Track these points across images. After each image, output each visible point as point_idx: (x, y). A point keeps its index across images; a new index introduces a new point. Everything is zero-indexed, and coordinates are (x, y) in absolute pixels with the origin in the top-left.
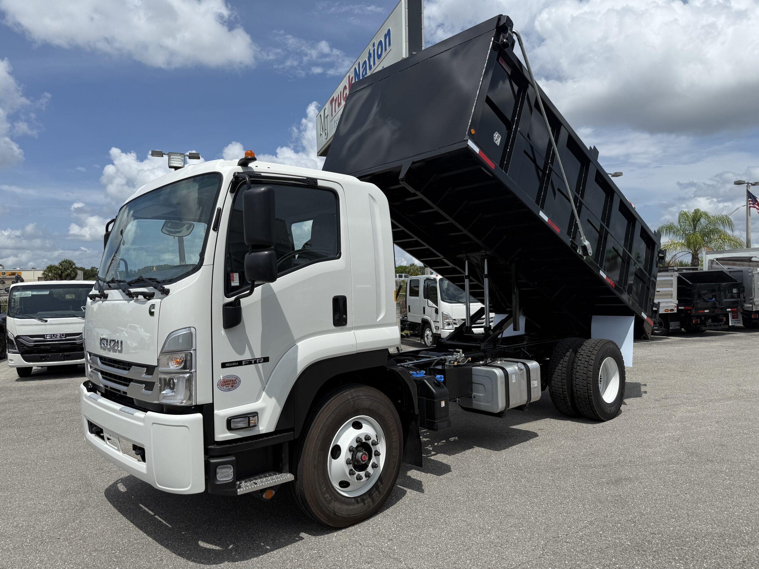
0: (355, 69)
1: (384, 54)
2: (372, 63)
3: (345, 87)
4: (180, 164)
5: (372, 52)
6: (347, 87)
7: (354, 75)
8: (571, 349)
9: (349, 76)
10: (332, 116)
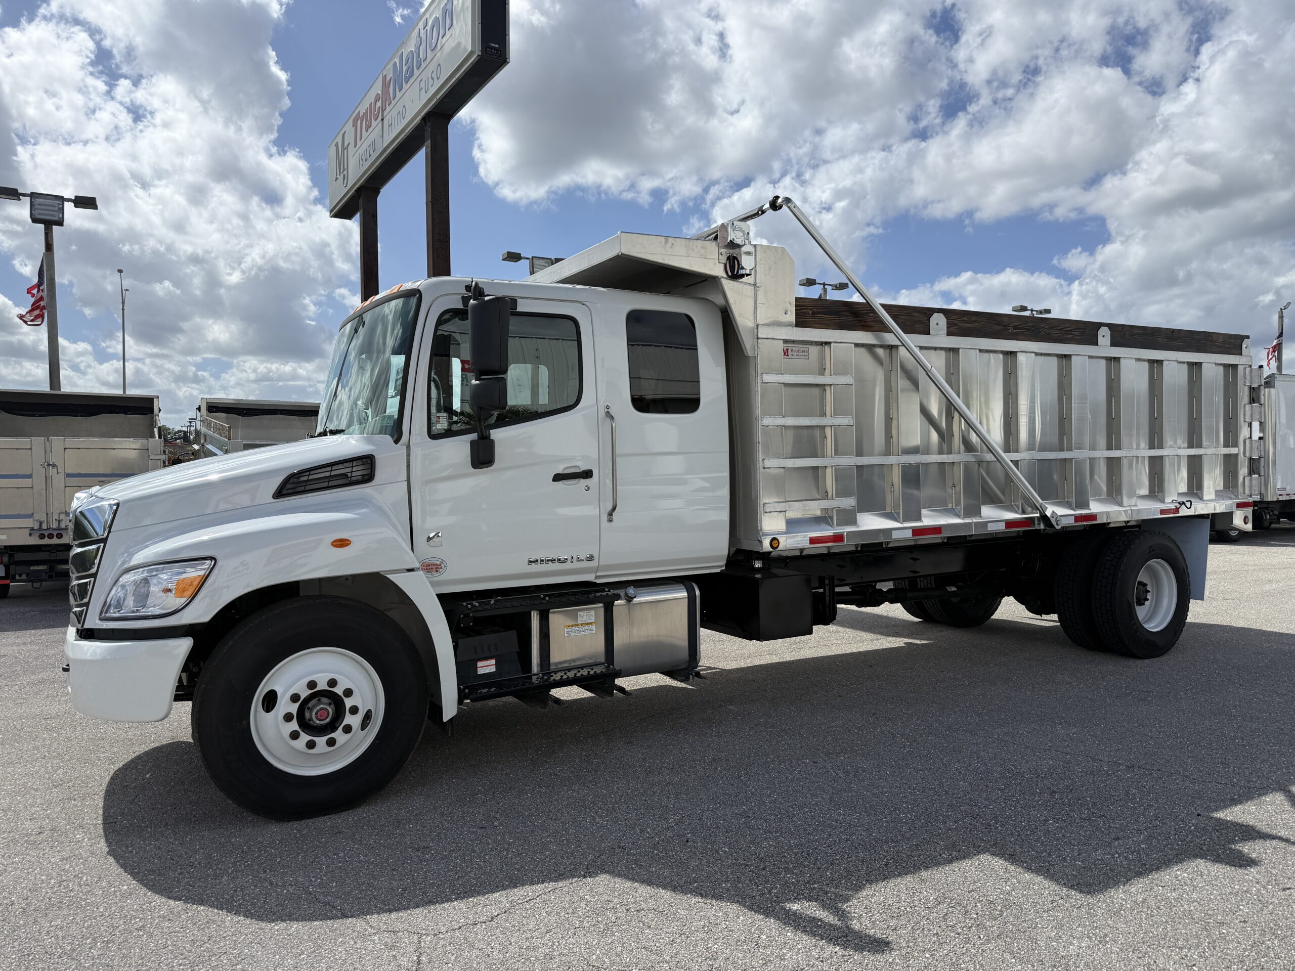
0: (395, 65)
1: (441, 42)
2: (421, 57)
3: (378, 97)
4: (54, 216)
6: (381, 95)
7: (392, 76)
9: (385, 78)
10: (355, 146)
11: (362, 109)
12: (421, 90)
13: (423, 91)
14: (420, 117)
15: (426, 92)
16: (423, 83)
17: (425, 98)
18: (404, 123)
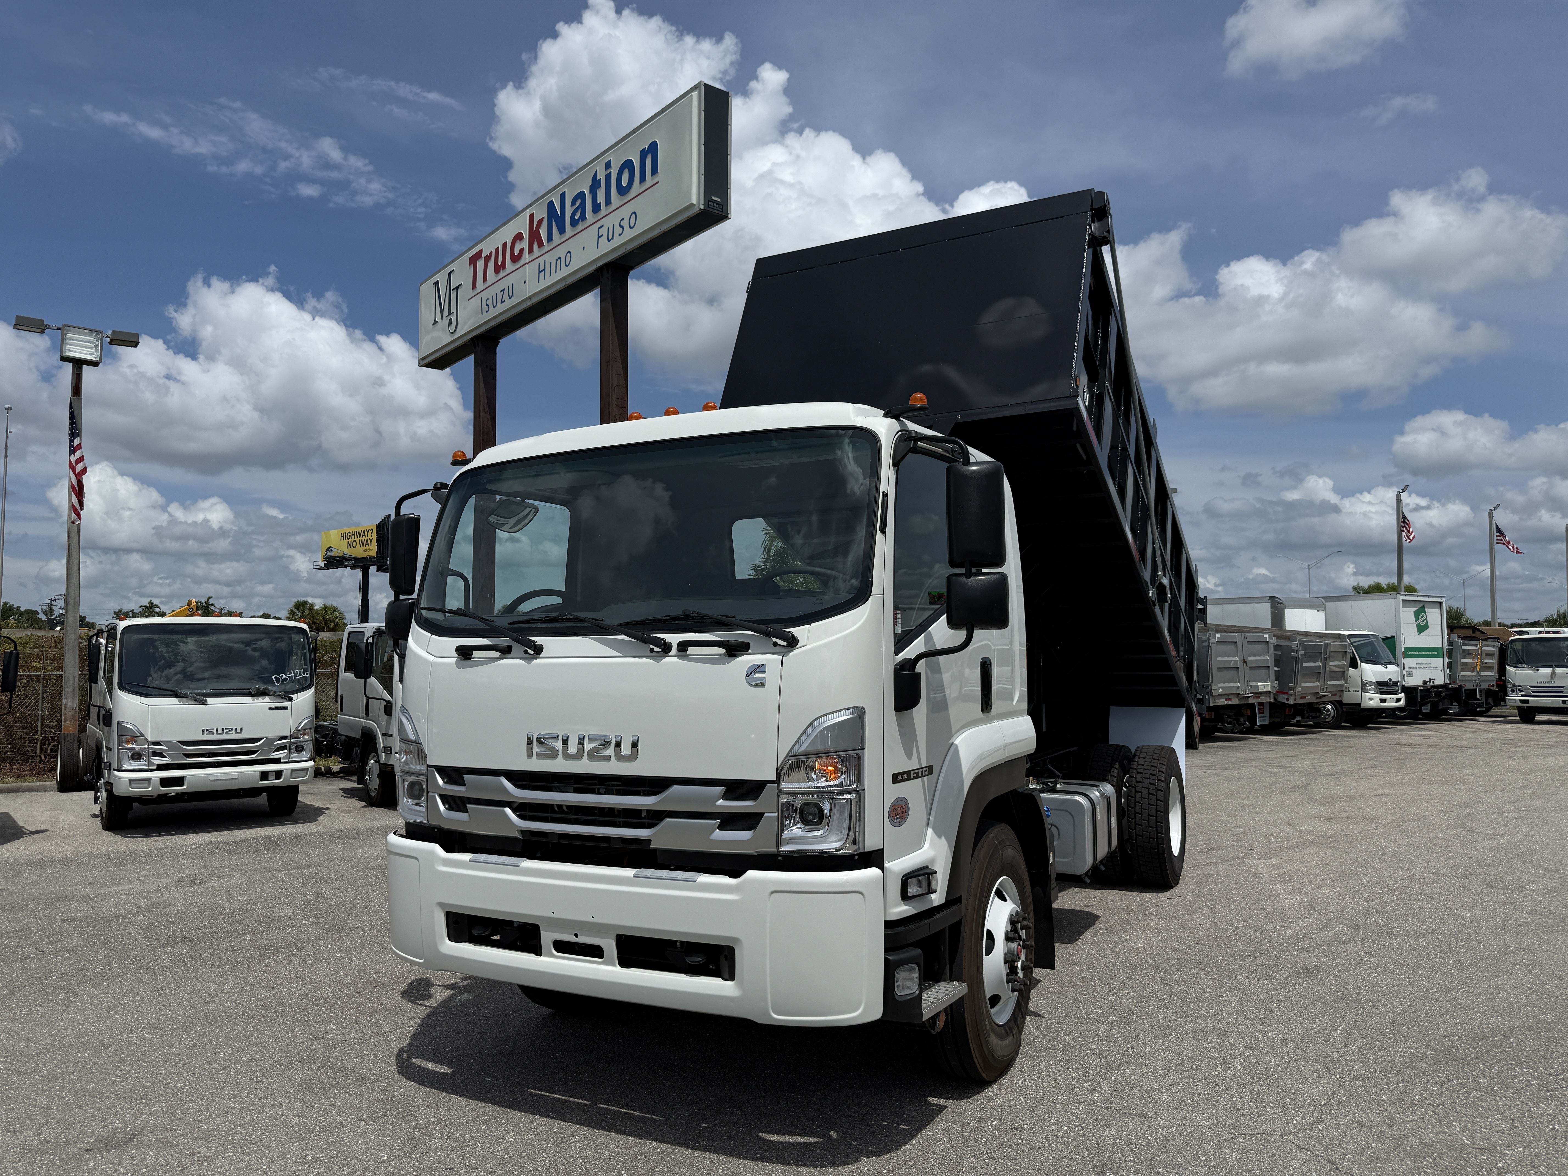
0: (551, 205)
1: (636, 187)
2: (601, 199)
3: (519, 237)
4: (89, 354)
5: (602, 177)
6: (526, 236)
7: (545, 215)
8: (1117, 764)
9: (531, 217)
10: (474, 286)
11: (487, 248)
12: (599, 237)
13: (604, 239)
14: (594, 267)
15: (609, 241)
16: (603, 231)
17: (606, 247)
18: (565, 272)
